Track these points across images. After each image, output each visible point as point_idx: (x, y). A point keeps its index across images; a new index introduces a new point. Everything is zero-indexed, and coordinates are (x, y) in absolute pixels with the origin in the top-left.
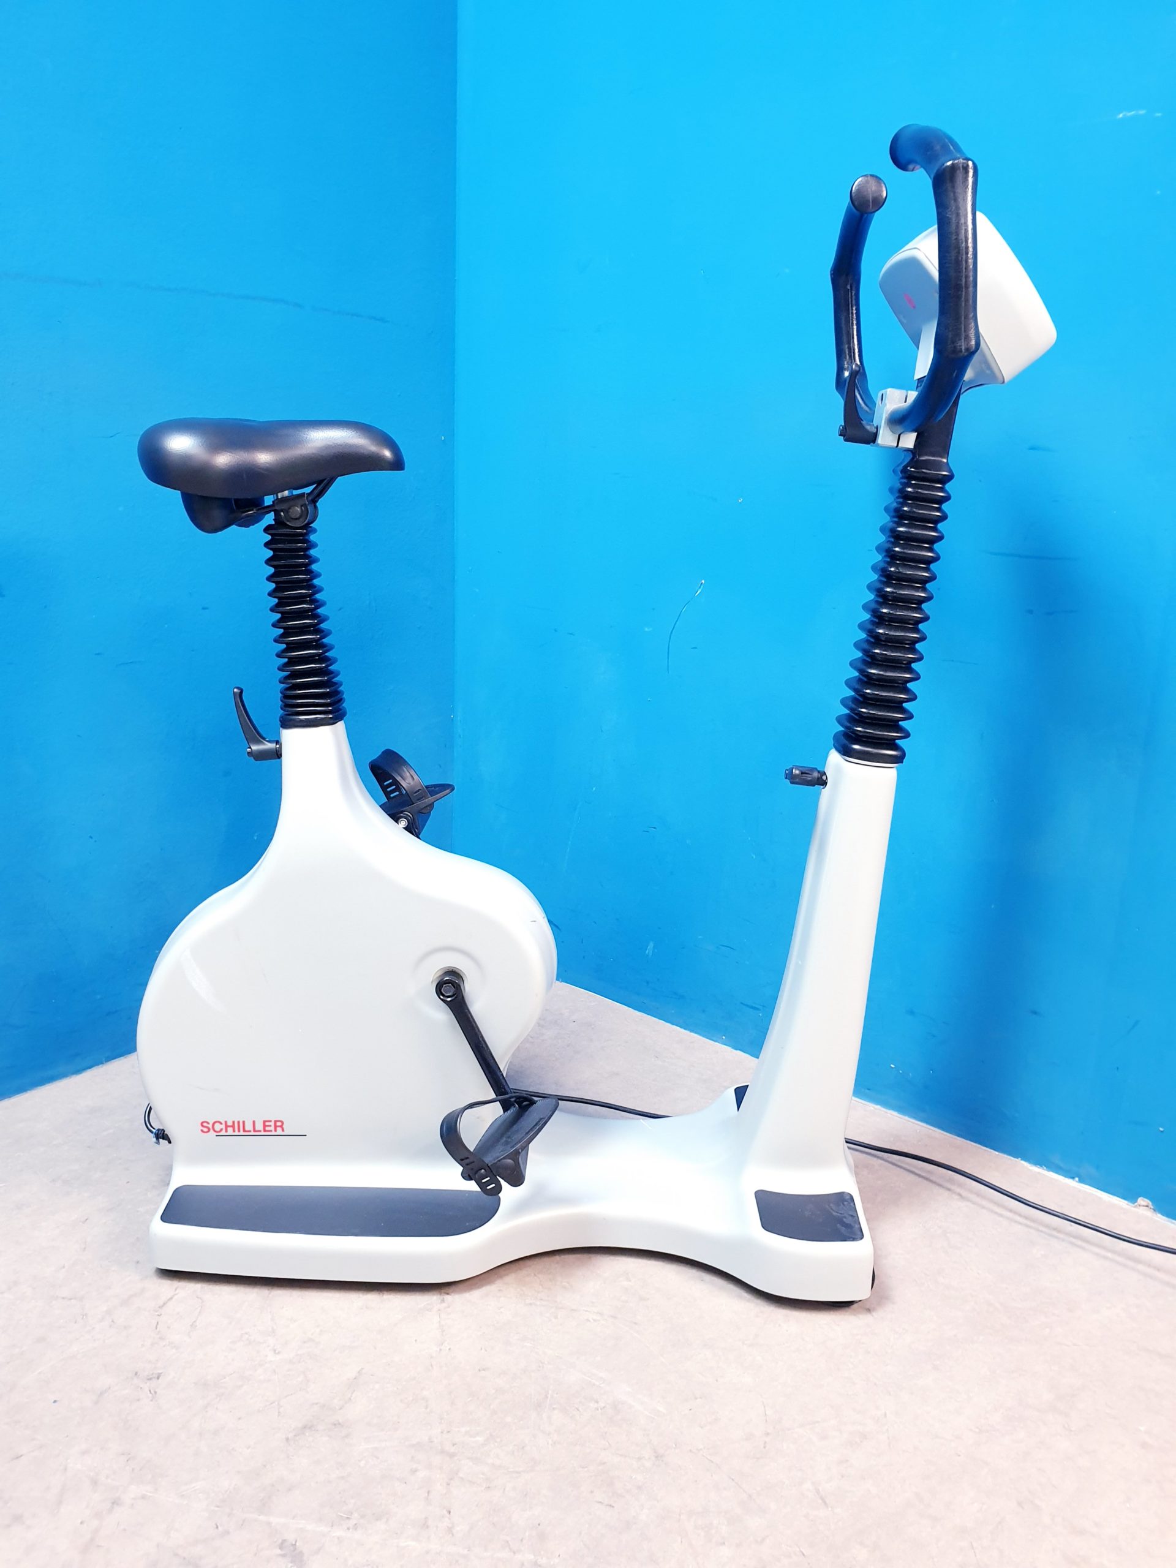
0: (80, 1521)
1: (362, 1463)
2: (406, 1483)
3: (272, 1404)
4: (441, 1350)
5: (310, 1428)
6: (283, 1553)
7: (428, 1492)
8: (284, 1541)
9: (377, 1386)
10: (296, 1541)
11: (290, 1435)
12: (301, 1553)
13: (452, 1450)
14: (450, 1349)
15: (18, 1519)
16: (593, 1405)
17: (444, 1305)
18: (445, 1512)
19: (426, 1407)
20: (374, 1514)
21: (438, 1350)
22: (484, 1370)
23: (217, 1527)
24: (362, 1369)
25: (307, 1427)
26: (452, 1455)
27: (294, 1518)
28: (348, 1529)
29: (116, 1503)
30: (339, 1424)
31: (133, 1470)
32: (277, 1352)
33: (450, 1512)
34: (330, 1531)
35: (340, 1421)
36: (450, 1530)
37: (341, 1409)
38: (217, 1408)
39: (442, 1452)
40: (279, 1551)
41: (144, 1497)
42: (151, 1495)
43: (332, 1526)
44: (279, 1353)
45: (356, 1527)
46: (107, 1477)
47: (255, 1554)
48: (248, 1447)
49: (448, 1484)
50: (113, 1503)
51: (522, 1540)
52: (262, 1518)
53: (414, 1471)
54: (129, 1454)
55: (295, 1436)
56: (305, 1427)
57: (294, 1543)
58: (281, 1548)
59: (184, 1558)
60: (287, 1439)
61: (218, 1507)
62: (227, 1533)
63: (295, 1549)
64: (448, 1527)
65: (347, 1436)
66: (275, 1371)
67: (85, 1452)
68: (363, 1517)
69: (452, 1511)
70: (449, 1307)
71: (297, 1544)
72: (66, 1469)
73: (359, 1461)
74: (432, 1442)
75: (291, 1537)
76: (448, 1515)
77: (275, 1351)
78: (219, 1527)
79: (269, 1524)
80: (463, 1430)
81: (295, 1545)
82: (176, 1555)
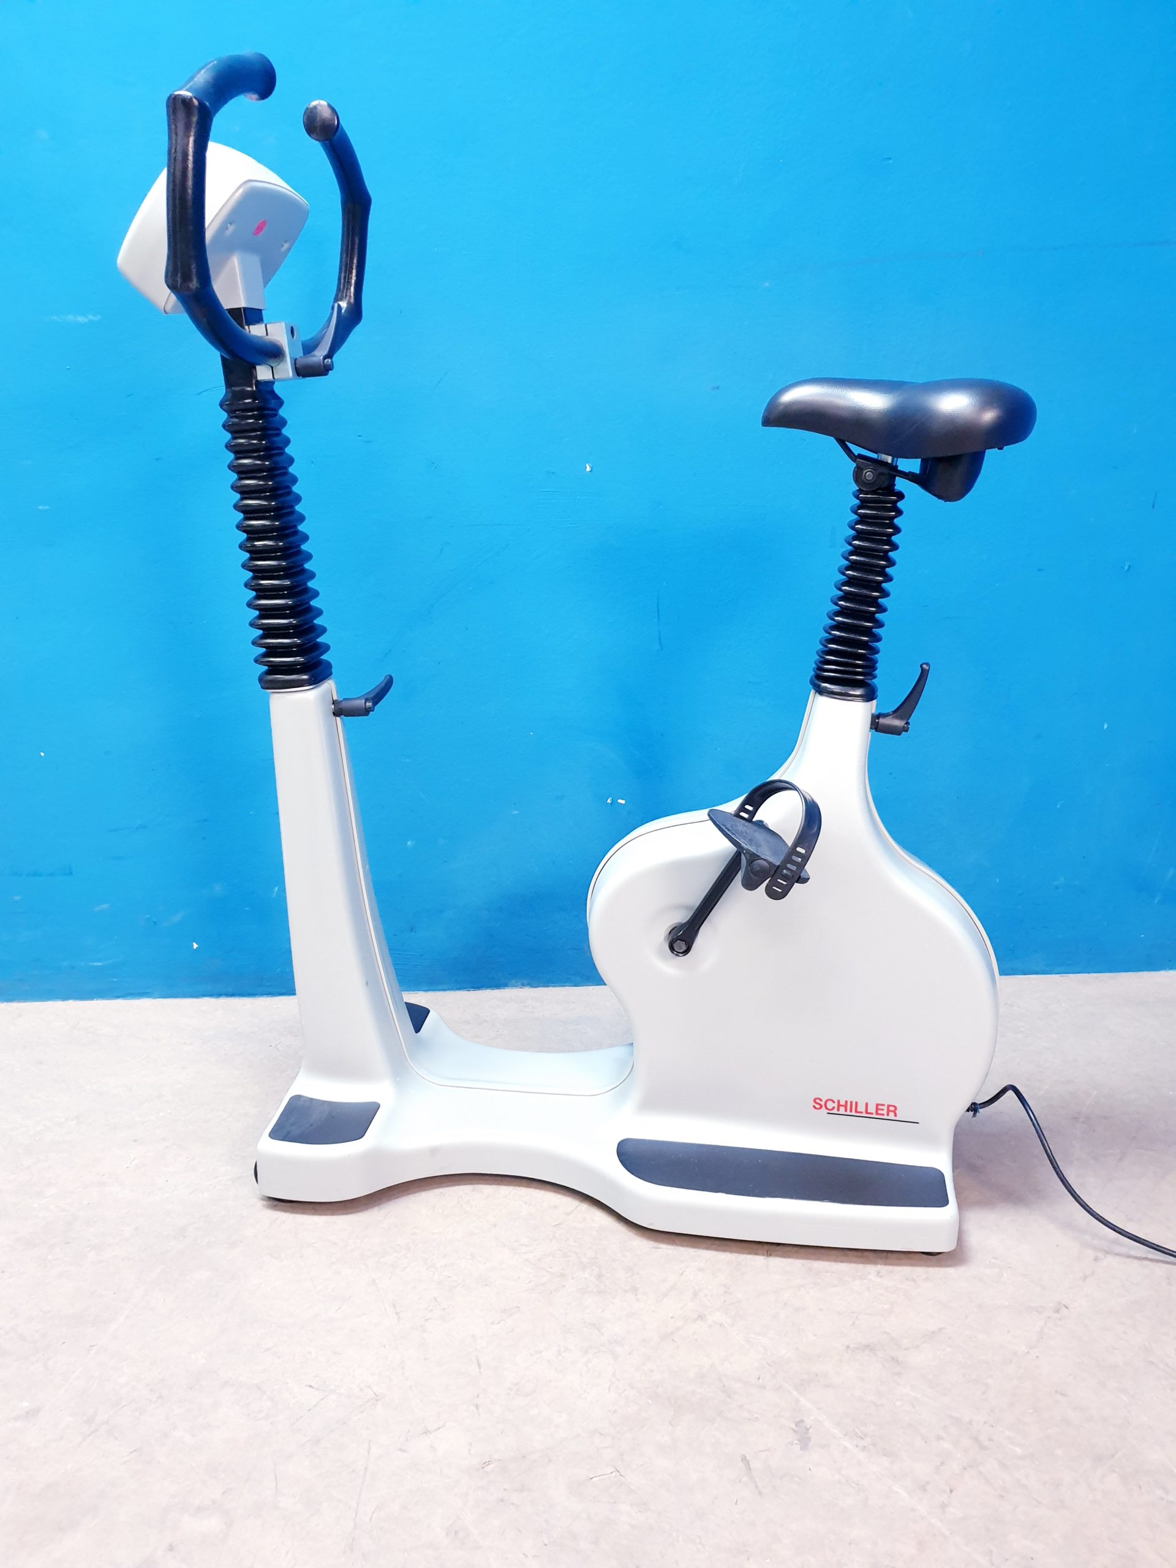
0: (671, 1315)
1: (898, 1403)
2: (926, 1442)
3: (852, 1313)
4: (1028, 1352)
5: (871, 1349)
6: (796, 1429)
7: (942, 1463)
8: (802, 1421)
9: (949, 1350)
10: (810, 1427)
11: (852, 1346)
12: (809, 1439)
13: (986, 1443)
14: (1037, 1357)
15: (634, 1290)
16: (1160, 1492)
17: (1056, 1315)
18: (948, 1490)
19: (983, 1393)
20: (884, 1449)
21: (1026, 1351)
22: (1062, 1394)
23: (759, 1379)
24: (944, 1328)
25: (869, 1348)
26: (983, 1448)
27: (818, 1409)
28: (857, 1446)
29: (701, 1317)
30: (897, 1361)
31: (725, 1301)
32: (880, 1275)
33: (951, 1491)
34: (841, 1438)
35: (899, 1359)
36: (944, 1506)
37: (905, 1349)
38: (808, 1292)
39: (976, 1440)
40: (794, 1426)
41: (721, 1325)
42: (727, 1326)
43: (845, 1435)
44: (881, 1277)
45: (864, 1448)
46: (705, 1296)
47: (775, 1417)
48: (815, 1335)
49: (965, 1469)
50: (699, 1316)
51: (1006, 1560)
52: (795, 1393)
53: (939, 1438)
54: (728, 1288)
55: (856, 1348)
56: (867, 1346)
57: (808, 1427)
58: (797, 1424)
59: (724, 1386)
60: (848, 1347)
61: (768, 1364)
62: (764, 1387)
63: (806, 1433)
64: (943, 1503)
65: (899, 1374)
66: (869, 1289)
67: (701, 1270)
68: (874, 1445)
69: (954, 1492)
70: (1060, 1320)
71: (810, 1430)
72: (682, 1274)
73: (897, 1400)
74: (970, 1424)
75: (808, 1422)
76: (949, 1493)
77: (879, 1273)
78: (761, 1380)
79: (797, 1401)
80: (1007, 1433)
81: (808, 1429)
82: (720, 1380)
